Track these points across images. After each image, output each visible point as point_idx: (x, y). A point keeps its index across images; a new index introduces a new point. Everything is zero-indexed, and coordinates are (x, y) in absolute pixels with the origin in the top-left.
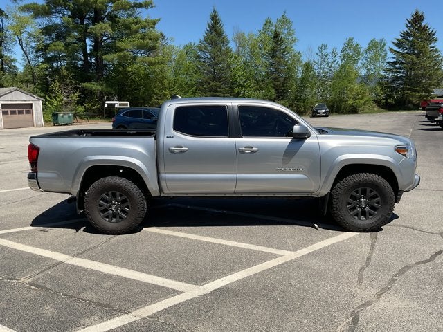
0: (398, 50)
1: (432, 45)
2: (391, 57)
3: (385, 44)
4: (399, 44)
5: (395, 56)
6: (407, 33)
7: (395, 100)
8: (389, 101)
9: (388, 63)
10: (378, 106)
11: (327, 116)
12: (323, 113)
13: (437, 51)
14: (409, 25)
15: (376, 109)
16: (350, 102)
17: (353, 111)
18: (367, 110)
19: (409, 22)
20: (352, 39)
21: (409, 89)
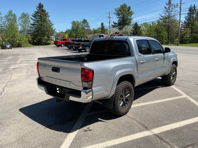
0: (34, 19)
1: (47, 18)
2: (32, 22)
3: (29, 16)
4: (35, 16)
5: (33, 21)
6: (38, 12)
7: (37, 41)
8: (34, 41)
9: (31, 24)
10: (30, 43)
11: (11, 48)
12: (9, 47)
13: (50, 21)
14: (38, 8)
15: (29, 45)
16: (18, 42)
17: (19, 46)
18: (25, 46)
19: (38, 7)
20: (11, 11)
21: (42, 36)
